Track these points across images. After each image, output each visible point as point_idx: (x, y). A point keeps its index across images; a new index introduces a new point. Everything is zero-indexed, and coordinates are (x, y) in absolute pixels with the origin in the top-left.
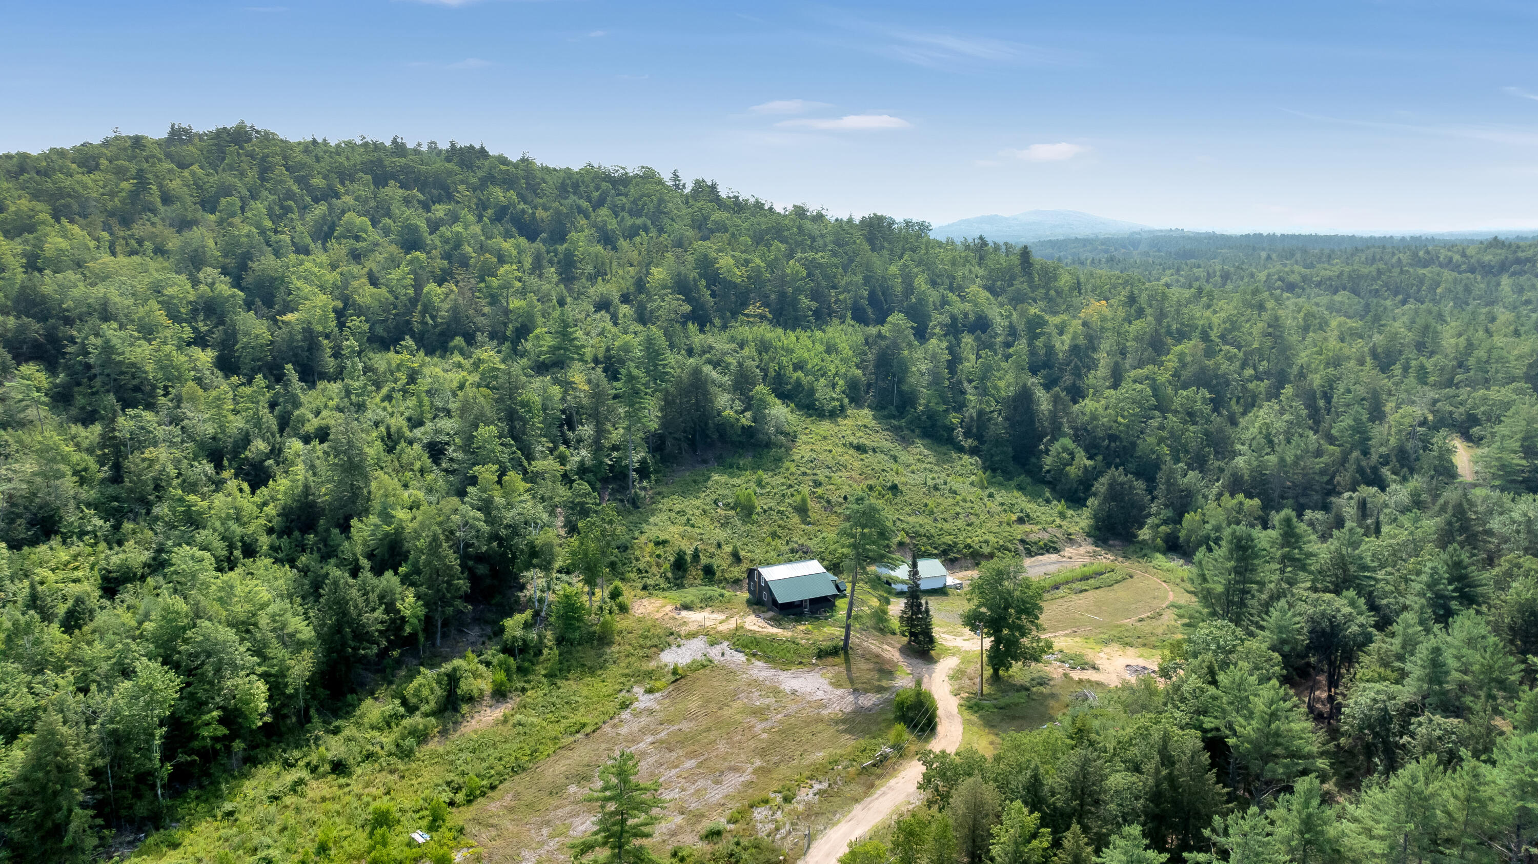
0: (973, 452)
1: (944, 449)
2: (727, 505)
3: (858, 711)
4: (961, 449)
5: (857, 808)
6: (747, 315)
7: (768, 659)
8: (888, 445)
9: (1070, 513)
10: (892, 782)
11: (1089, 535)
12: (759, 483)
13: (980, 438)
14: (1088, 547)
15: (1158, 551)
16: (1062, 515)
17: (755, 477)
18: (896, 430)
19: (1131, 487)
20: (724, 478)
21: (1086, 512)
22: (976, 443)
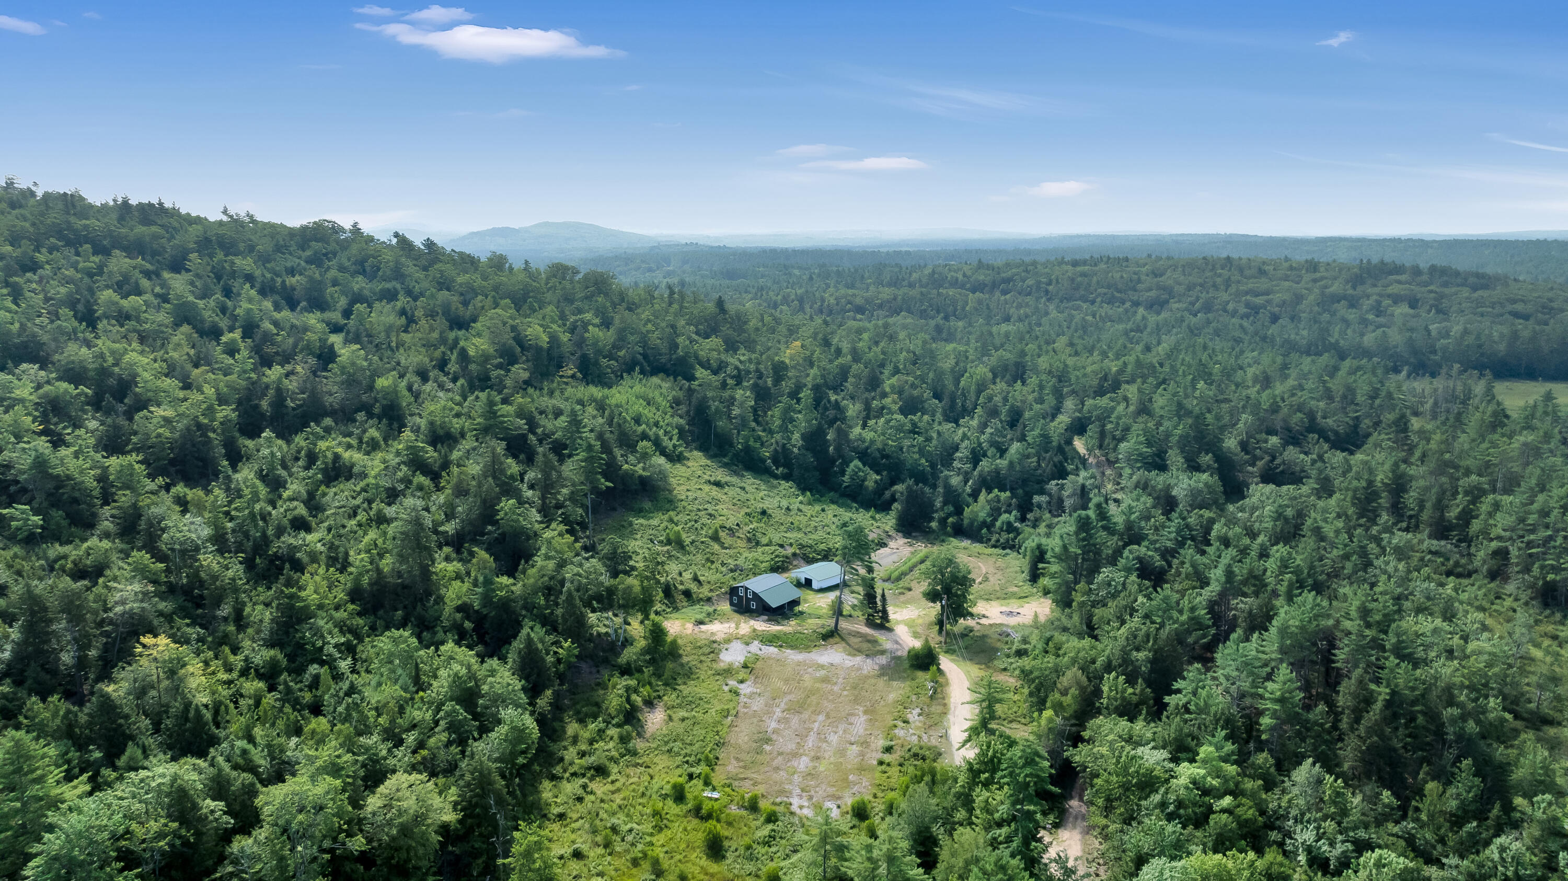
0: (786, 478)
1: (764, 477)
2: (661, 542)
3: (882, 668)
4: (776, 477)
5: (950, 717)
6: (561, 377)
7: (792, 647)
8: (728, 479)
9: (877, 516)
10: (952, 700)
11: (898, 531)
12: (671, 520)
13: (788, 464)
14: (901, 541)
15: (950, 536)
16: (873, 518)
17: (666, 517)
18: (725, 465)
19: (923, 493)
20: (641, 521)
21: (893, 514)
22: (786, 471)
